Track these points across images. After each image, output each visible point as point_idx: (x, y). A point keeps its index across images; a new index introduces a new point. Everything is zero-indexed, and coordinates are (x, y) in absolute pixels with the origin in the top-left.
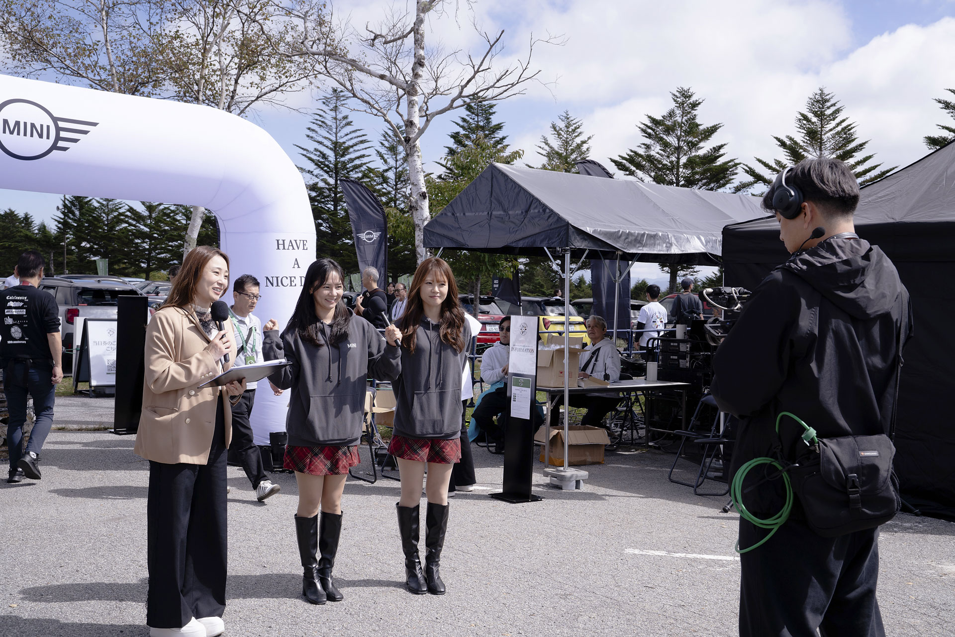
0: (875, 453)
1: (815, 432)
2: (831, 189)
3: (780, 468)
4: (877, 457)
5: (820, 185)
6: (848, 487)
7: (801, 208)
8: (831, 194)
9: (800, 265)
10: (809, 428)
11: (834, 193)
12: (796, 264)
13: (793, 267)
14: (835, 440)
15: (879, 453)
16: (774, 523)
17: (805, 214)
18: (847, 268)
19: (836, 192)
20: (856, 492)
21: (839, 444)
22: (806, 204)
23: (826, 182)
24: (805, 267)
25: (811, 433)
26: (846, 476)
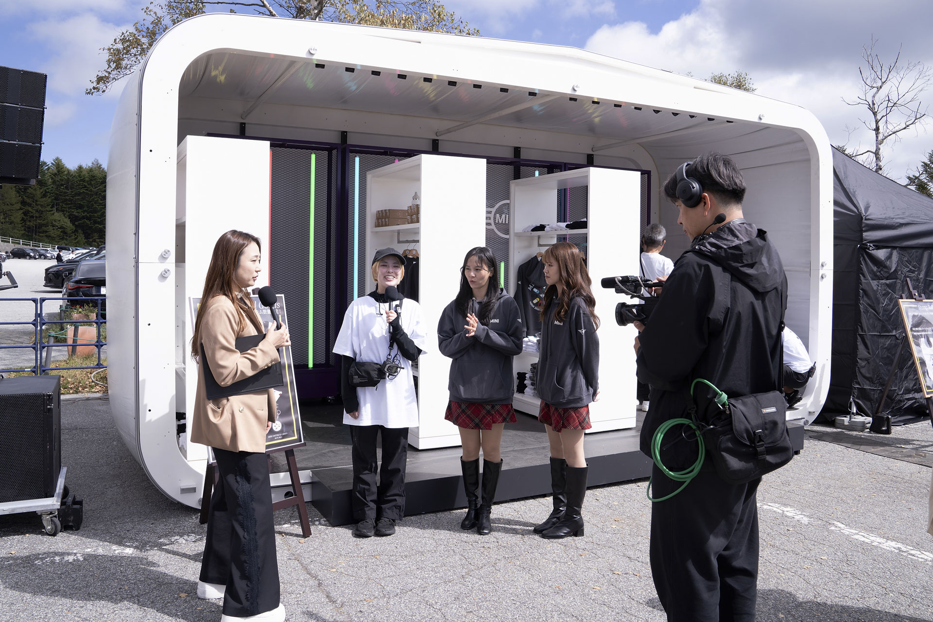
0: (773, 410)
1: (727, 396)
2: (725, 182)
3: (694, 427)
4: (775, 412)
5: (718, 179)
6: (756, 442)
7: (701, 198)
8: (726, 187)
9: (709, 247)
10: (721, 393)
11: (729, 186)
12: (705, 247)
13: (703, 249)
14: (740, 401)
15: (777, 409)
16: (686, 477)
17: (705, 203)
18: (749, 248)
19: (730, 185)
20: (762, 445)
21: (744, 404)
22: (706, 194)
23: (722, 176)
24: (713, 249)
25: (724, 398)
26: (754, 432)
